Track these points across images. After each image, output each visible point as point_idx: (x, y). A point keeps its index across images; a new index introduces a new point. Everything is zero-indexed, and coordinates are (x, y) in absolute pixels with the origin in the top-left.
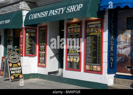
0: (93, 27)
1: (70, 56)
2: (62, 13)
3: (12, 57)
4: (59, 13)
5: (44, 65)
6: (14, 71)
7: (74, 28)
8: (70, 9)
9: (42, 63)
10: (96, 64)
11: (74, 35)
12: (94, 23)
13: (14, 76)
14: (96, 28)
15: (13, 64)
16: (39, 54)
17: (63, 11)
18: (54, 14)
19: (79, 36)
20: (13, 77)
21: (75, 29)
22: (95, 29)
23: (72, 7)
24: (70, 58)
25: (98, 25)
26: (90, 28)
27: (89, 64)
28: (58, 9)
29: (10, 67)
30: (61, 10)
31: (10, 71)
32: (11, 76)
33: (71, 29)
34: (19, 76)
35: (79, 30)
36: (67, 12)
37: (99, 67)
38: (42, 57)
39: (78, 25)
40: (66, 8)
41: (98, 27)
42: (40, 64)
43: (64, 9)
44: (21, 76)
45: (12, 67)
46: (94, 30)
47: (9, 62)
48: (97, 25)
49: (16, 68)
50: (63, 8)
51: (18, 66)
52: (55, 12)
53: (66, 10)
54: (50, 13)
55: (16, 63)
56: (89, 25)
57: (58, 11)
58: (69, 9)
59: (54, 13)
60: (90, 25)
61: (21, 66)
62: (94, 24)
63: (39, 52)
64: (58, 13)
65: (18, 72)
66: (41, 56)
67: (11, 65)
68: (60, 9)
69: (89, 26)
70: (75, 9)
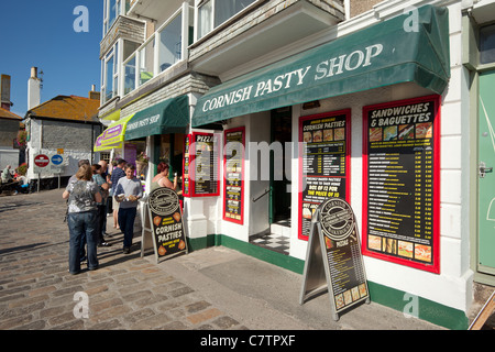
0: (395, 124)
1: (311, 203)
2: (300, 82)
3: (161, 202)
4: (288, 86)
5: (239, 217)
6: (166, 234)
7: (322, 130)
9: (233, 212)
10: (412, 239)
11: (323, 148)
12: (397, 111)
13: (166, 247)
14: (407, 128)
15: (163, 217)
16: (226, 191)
17: (301, 77)
18: (270, 91)
19: (340, 151)
20: (162, 250)
21: (328, 134)
22: (403, 130)
23: (337, 62)
24: (311, 210)
25: (416, 116)
26: (384, 127)
27: (382, 234)
28: (282, 77)
29: (155, 227)
30: (295, 78)
31: (157, 236)
32: (158, 248)
33: (312, 132)
34: (177, 244)
35: (340, 135)
36: (316, 78)
37: (426, 250)
38: (234, 199)
39: (337, 120)
40: (313, 69)
41: (417, 122)
42: (228, 215)
43: (303, 73)
44: (182, 245)
45: (160, 225)
46: (399, 133)
47: (154, 215)
48: (413, 118)
49: (170, 228)
50: (300, 71)
51: (176, 222)
52: (273, 85)
53: (312, 73)
54: (258, 89)
55: (171, 215)
56: (378, 119)
57: (284, 81)
58: (324, 70)
59: (270, 88)
60: (384, 118)
61: (180, 221)
62: (400, 115)
63: (225, 188)
64: (284, 84)
65: (176, 235)
66: (231, 196)
67: (157, 221)
68: (290, 74)
69: (377, 122)
70: (352, 66)
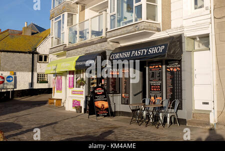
8: (152, 50)
23: (154, 49)
30: (144, 51)
40: (148, 50)
57: (141, 52)
58: (150, 51)
59: (136, 54)
64: (141, 54)
70: (158, 51)
